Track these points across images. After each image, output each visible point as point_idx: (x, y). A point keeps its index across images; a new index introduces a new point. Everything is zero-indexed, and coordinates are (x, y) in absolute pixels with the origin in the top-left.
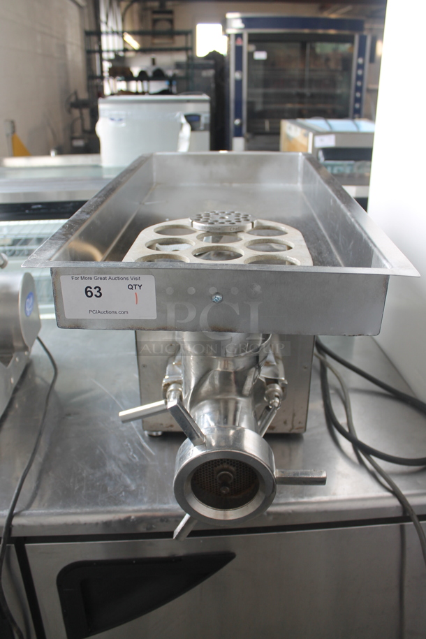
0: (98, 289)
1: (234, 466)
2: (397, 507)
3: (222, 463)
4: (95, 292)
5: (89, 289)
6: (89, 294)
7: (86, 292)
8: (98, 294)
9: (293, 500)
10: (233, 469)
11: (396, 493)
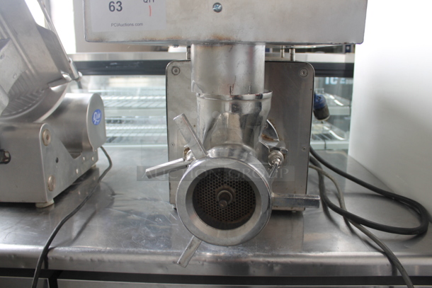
0: (119, 4)
1: (234, 187)
2: (388, 265)
3: (222, 184)
4: (117, 6)
5: (112, 4)
6: (112, 8)
7: (110, 7)
8: (119, 8)
9: (292, 253)
10: (233, 190)
11: (387, 254)
